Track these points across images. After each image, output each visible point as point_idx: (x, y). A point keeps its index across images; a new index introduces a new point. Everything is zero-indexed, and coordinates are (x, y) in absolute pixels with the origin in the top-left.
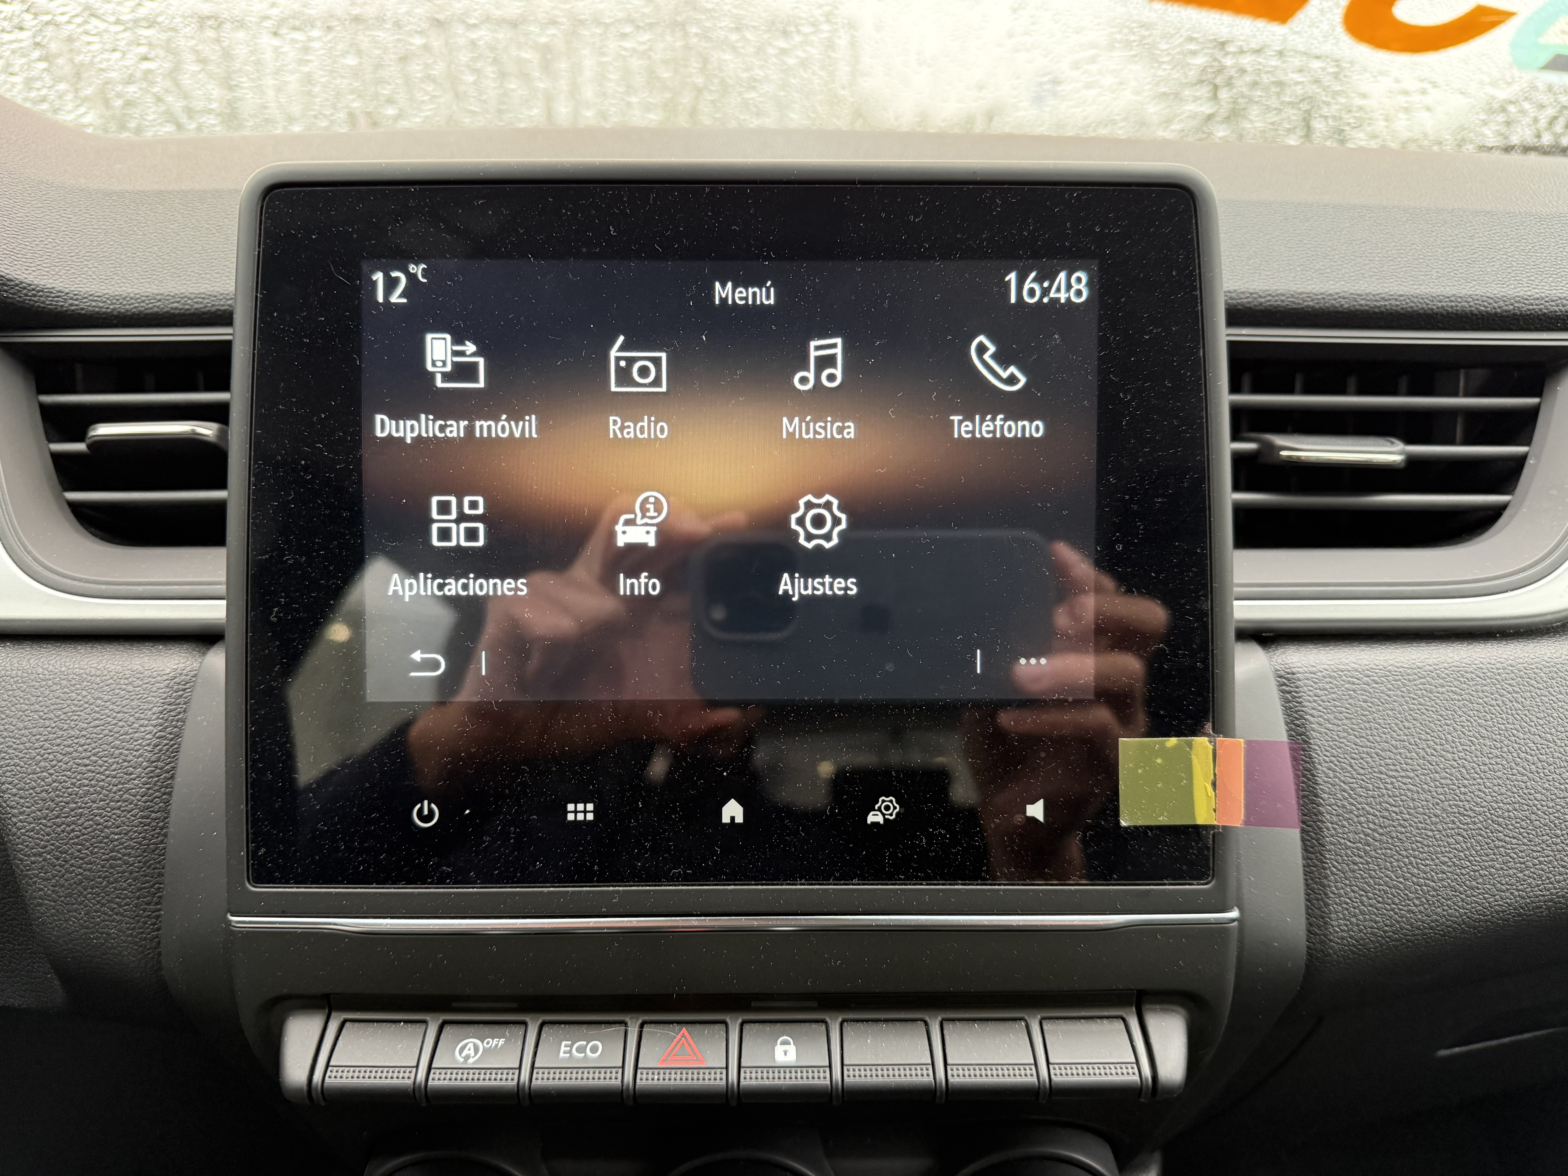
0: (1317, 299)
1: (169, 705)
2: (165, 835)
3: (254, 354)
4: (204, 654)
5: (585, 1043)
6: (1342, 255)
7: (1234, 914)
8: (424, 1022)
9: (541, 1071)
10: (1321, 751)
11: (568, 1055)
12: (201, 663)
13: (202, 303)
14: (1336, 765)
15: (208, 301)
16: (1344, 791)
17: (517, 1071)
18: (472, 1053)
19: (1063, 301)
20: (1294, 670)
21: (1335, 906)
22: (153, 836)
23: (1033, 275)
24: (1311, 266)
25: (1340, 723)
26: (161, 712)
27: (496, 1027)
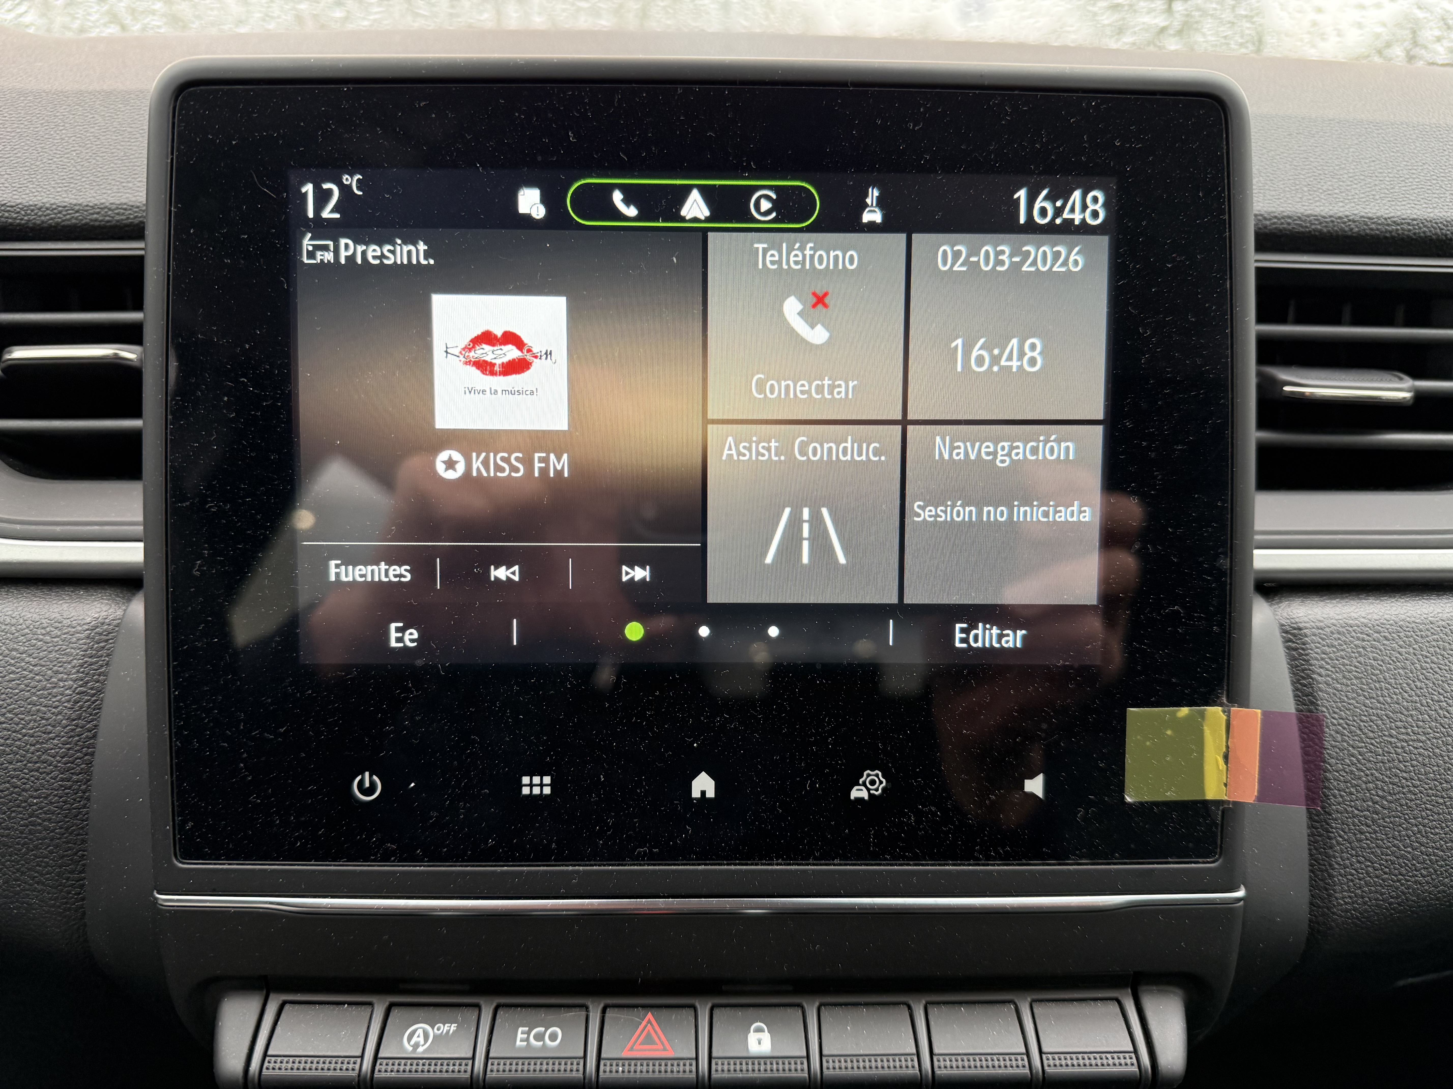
0: (1326, 222)
1: (90, 657)
2: (88, 799)
3: (169, 276)
4: (129, 600)
5: (543, 1029)
6: (1351, 175)
7: (1241, 893)
8: (370, 1004)
9: (496, 1062)
10: (1329, 713)
11: (525, 1043)
12: (125, 610)
13: (123, 214)
14: (1344, 728)
15: (130, 212)
16: (1353, 756)
17: (470, 1062)
18: (421, 1040)
19: (1077, 222)
20: (1301, 625)
21: (1340, 878)
22: (75, 800)
23: (1045, 192)
24: (1319, 186)
25: (1349, 682)
26: (81, 666)
27: (448, 1010)
